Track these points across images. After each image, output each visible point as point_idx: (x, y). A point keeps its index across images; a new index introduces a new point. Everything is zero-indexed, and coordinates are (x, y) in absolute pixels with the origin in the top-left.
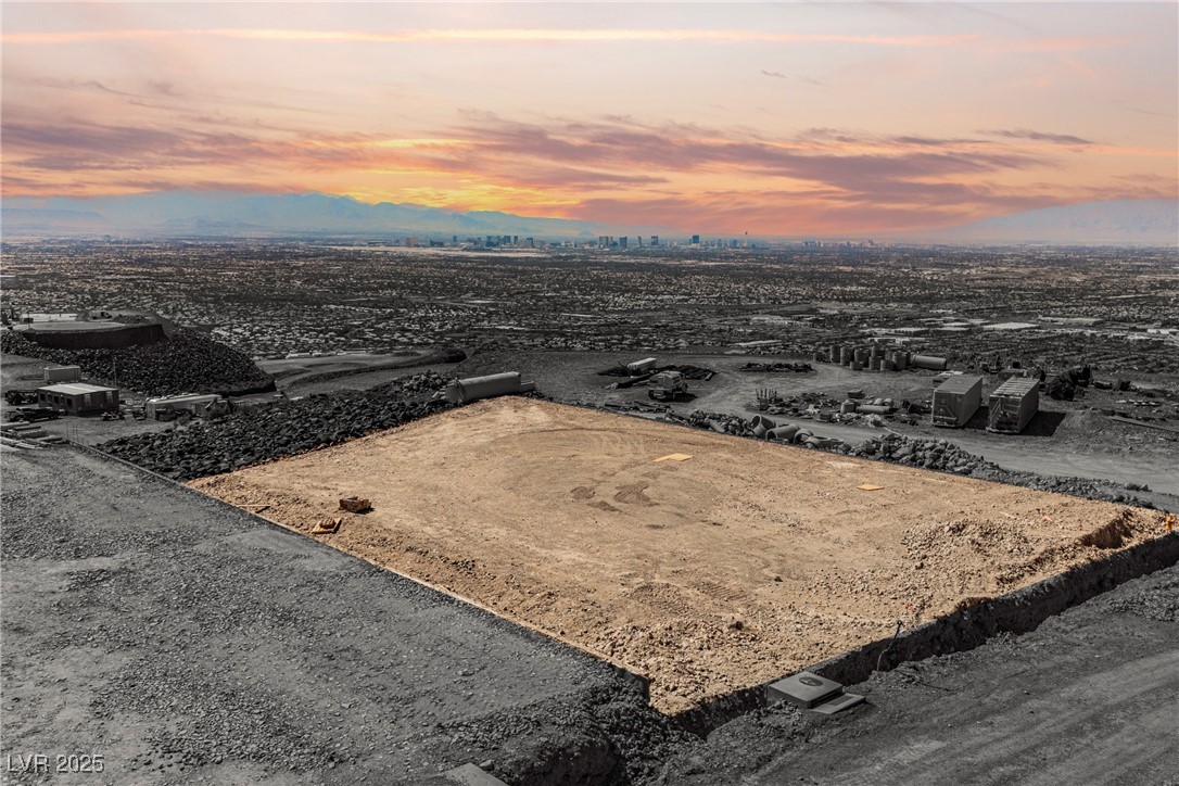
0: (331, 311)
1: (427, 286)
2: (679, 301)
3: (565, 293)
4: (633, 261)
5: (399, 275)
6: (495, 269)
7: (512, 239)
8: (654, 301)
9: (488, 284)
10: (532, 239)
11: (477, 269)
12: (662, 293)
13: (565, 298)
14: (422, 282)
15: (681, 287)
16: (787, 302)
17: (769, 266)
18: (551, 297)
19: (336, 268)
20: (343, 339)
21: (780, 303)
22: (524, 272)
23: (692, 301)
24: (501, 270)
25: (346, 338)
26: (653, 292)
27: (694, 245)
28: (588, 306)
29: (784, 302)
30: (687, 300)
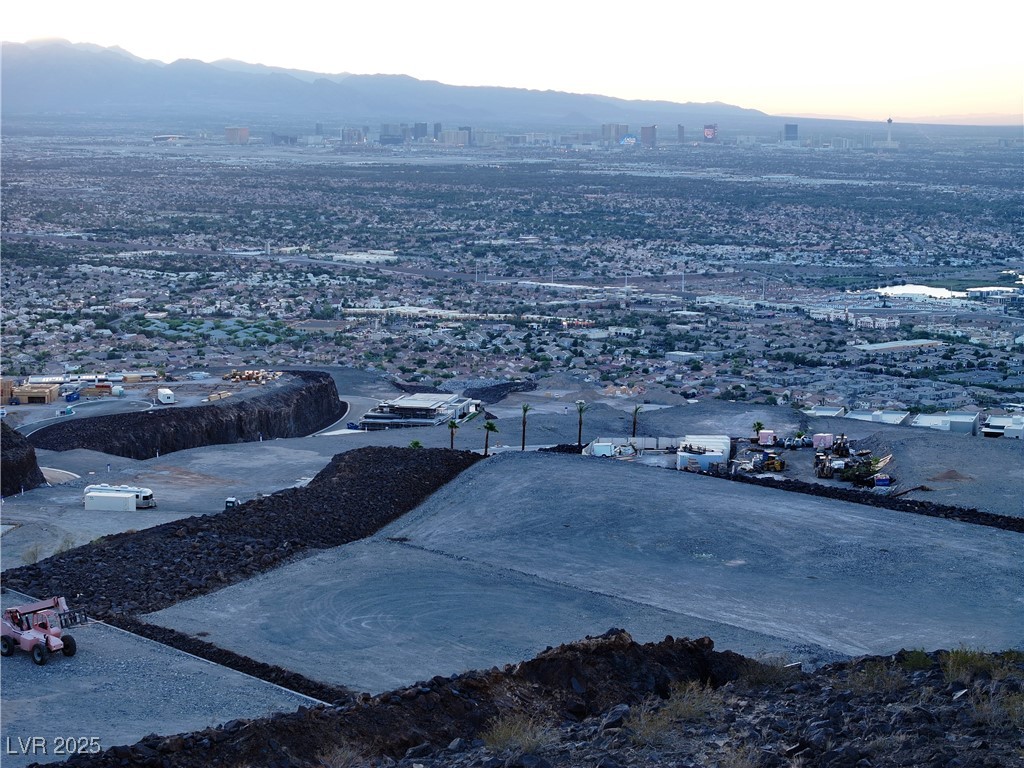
0: (85, 276)
1: (263, 226)
2: (753, 257)
3: (531, 239)
4: (667, 174)
5: (209, 204)
6: (394, 191)
7: (431, 129)
8: (703, 257)
9: (381, 220)
10: (469, 129)
11: (361, 192)
12: (720, 241)
13: (530, 249)
14: (254, 218)
15: (759, 228)
16: (961, 261)
17: (932, 188)
18: (503, 248)
19: (90, 190)
20: (108, 332)
21: (947, 263)
22: (450, 197)
23: (779, 258)
24: (407, 193)
25: (114, 331)
26: (703, 239)
27: (787, 145)
28: (575, 265)
29: (956, 262)
30: (767, 256)
